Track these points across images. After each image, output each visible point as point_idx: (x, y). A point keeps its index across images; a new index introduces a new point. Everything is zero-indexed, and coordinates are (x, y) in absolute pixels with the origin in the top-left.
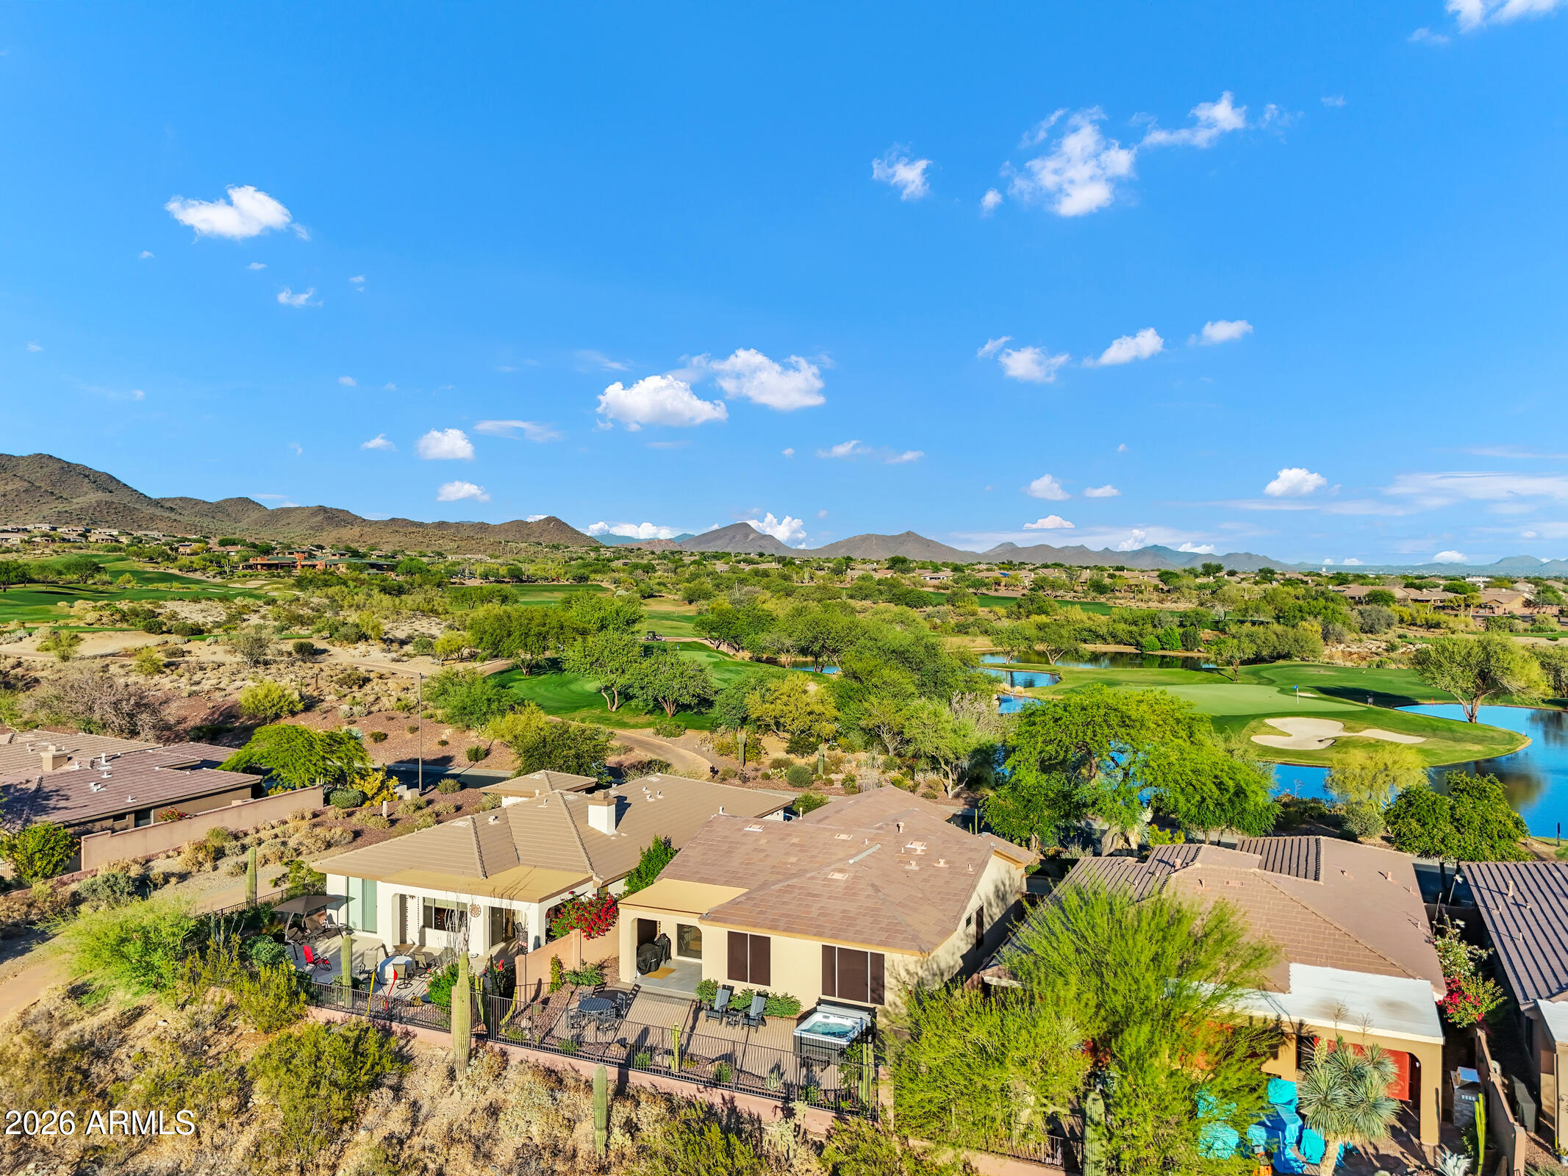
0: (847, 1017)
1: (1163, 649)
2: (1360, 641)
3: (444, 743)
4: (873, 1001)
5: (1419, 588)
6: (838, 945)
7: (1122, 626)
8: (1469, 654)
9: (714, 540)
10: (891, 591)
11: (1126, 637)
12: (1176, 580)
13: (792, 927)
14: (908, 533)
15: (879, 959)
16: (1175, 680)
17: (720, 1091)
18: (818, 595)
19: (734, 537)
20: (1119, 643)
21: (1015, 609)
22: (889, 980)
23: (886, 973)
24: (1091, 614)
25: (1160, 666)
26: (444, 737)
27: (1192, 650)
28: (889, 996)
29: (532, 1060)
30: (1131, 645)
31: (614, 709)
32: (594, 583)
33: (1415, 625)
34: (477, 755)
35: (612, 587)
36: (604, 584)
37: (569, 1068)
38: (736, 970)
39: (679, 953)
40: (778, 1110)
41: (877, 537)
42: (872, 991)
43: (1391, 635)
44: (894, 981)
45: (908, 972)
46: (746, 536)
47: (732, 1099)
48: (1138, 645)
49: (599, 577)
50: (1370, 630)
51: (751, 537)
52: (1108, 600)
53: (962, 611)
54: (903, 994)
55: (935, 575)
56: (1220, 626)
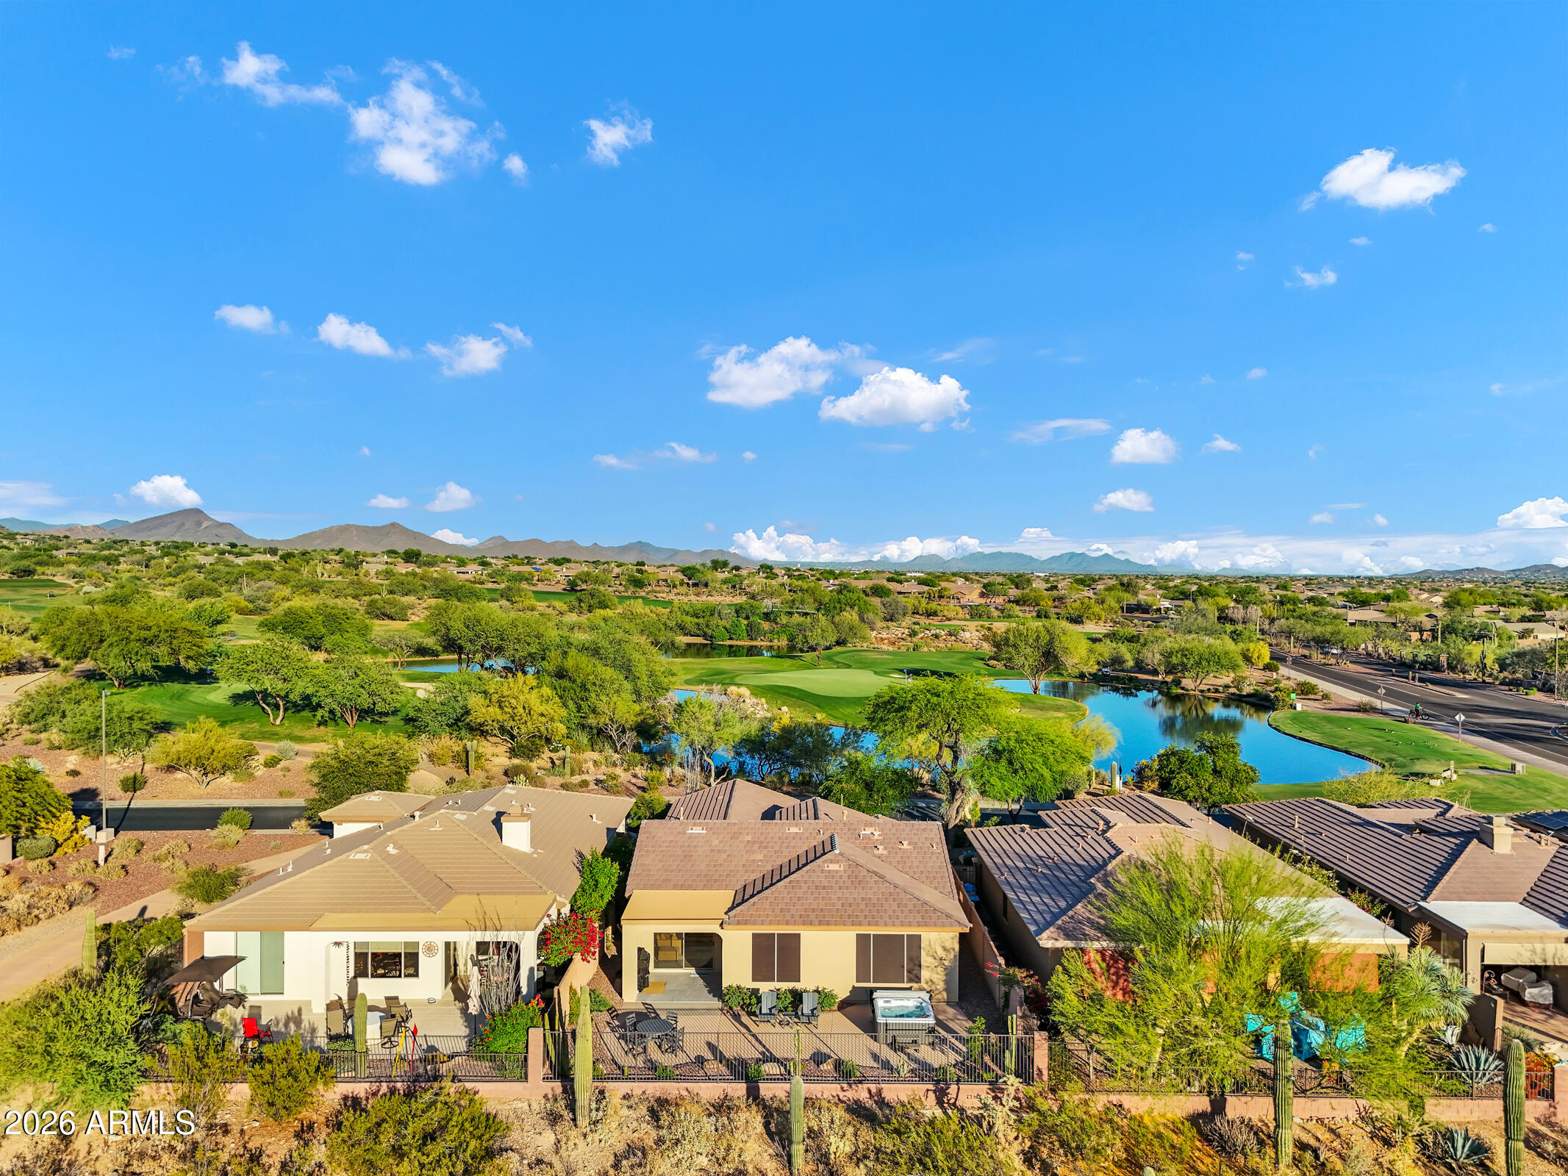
0: (908, 999)
1: (731, 639)
2: (888, 628)
3: (75, 773)
4: (910, 980)
5: (900, 582)
6: (872, 931)
7: (688, 619)
8: (1038, 637)
9: (156, 527)
10: (437, 587)
11: (694, 630)
12: (700, 575)
13: (824, 920)
14: (393, 525)
15: (915, 941)
16: (769, 667)
17: (865, 1086)
18: (350, 591)
19: (183, 524)
20: (686, 635)
21: (576, 604)
22: (925, 959)
23: (923, 953)
24: (652, 607)
25: (729, 655)
26: (70, 767)
27: (756, 639)
28: (925, 974)
29: (637, 1092)
30: (698, 636)
31: (278, 722)
32: (43, 577)
33: (918, 613)
34: (133, 784)
35: (71, 582)
36: (58, 579)
37: (684, 1093)
38: (760, 972)
39: (656, 966)
40: (930, 1093)
41: (357, 527)
42: (908, 971)
43: (908, 621)
44: (930, 960)
45: (945, 949)
46: (199, 524)
47: (879, 1092)
48: (705, 636)
49: (50, 570)
50: (890, 618)
51: (204, 525)
52: (648, 593)
53: (520, 606)
54: (940, 969)
55: (462, 569)
56: (772, 617)
